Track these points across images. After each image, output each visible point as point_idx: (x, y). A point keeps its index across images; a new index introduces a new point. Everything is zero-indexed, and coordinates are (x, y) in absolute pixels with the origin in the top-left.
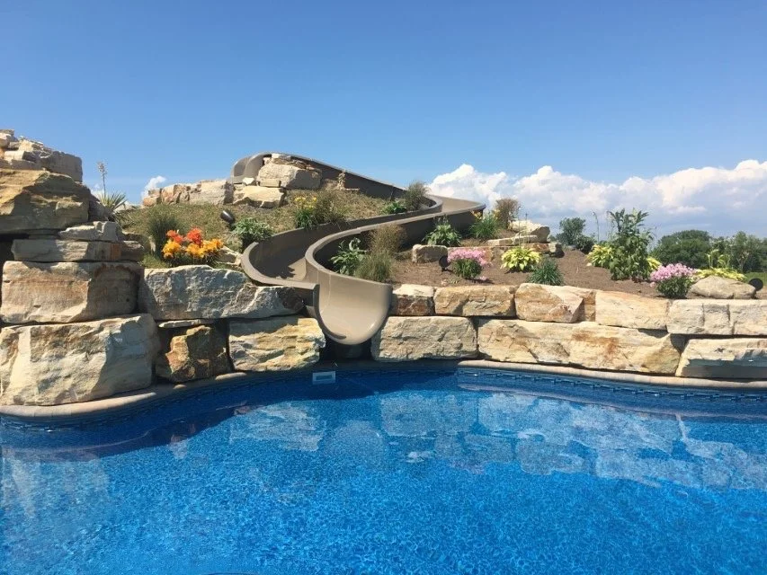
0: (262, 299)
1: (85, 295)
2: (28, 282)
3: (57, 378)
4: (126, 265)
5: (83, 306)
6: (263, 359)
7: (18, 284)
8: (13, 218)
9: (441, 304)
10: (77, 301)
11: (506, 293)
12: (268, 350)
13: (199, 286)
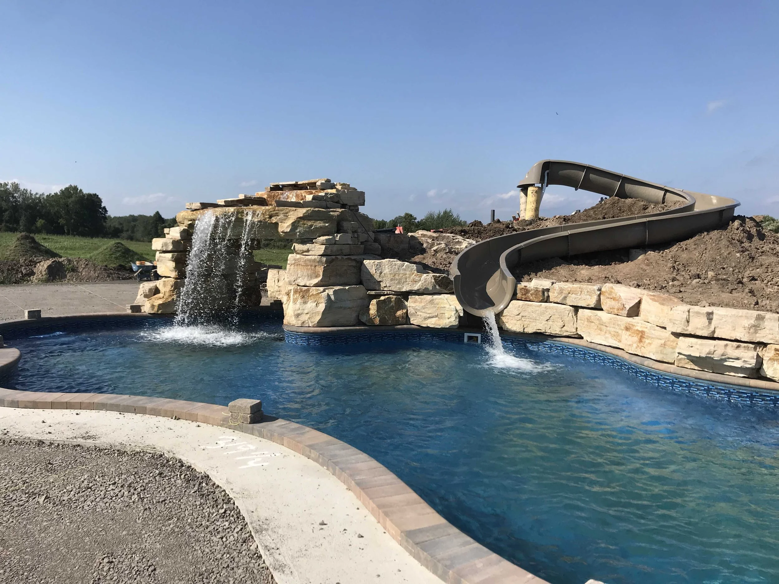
0: (425, 282)
1: (321, 274)
2: (297, 265)
3: (302, 313)
4: (353, 257)
5: (320, 278)
6: (426, 319)
7: (293, 266)
8: (291, 233)
9: (553, 294)
10: (317, 277)
11: (594, 290)
12: (429, 314)
13: (389, 271)
